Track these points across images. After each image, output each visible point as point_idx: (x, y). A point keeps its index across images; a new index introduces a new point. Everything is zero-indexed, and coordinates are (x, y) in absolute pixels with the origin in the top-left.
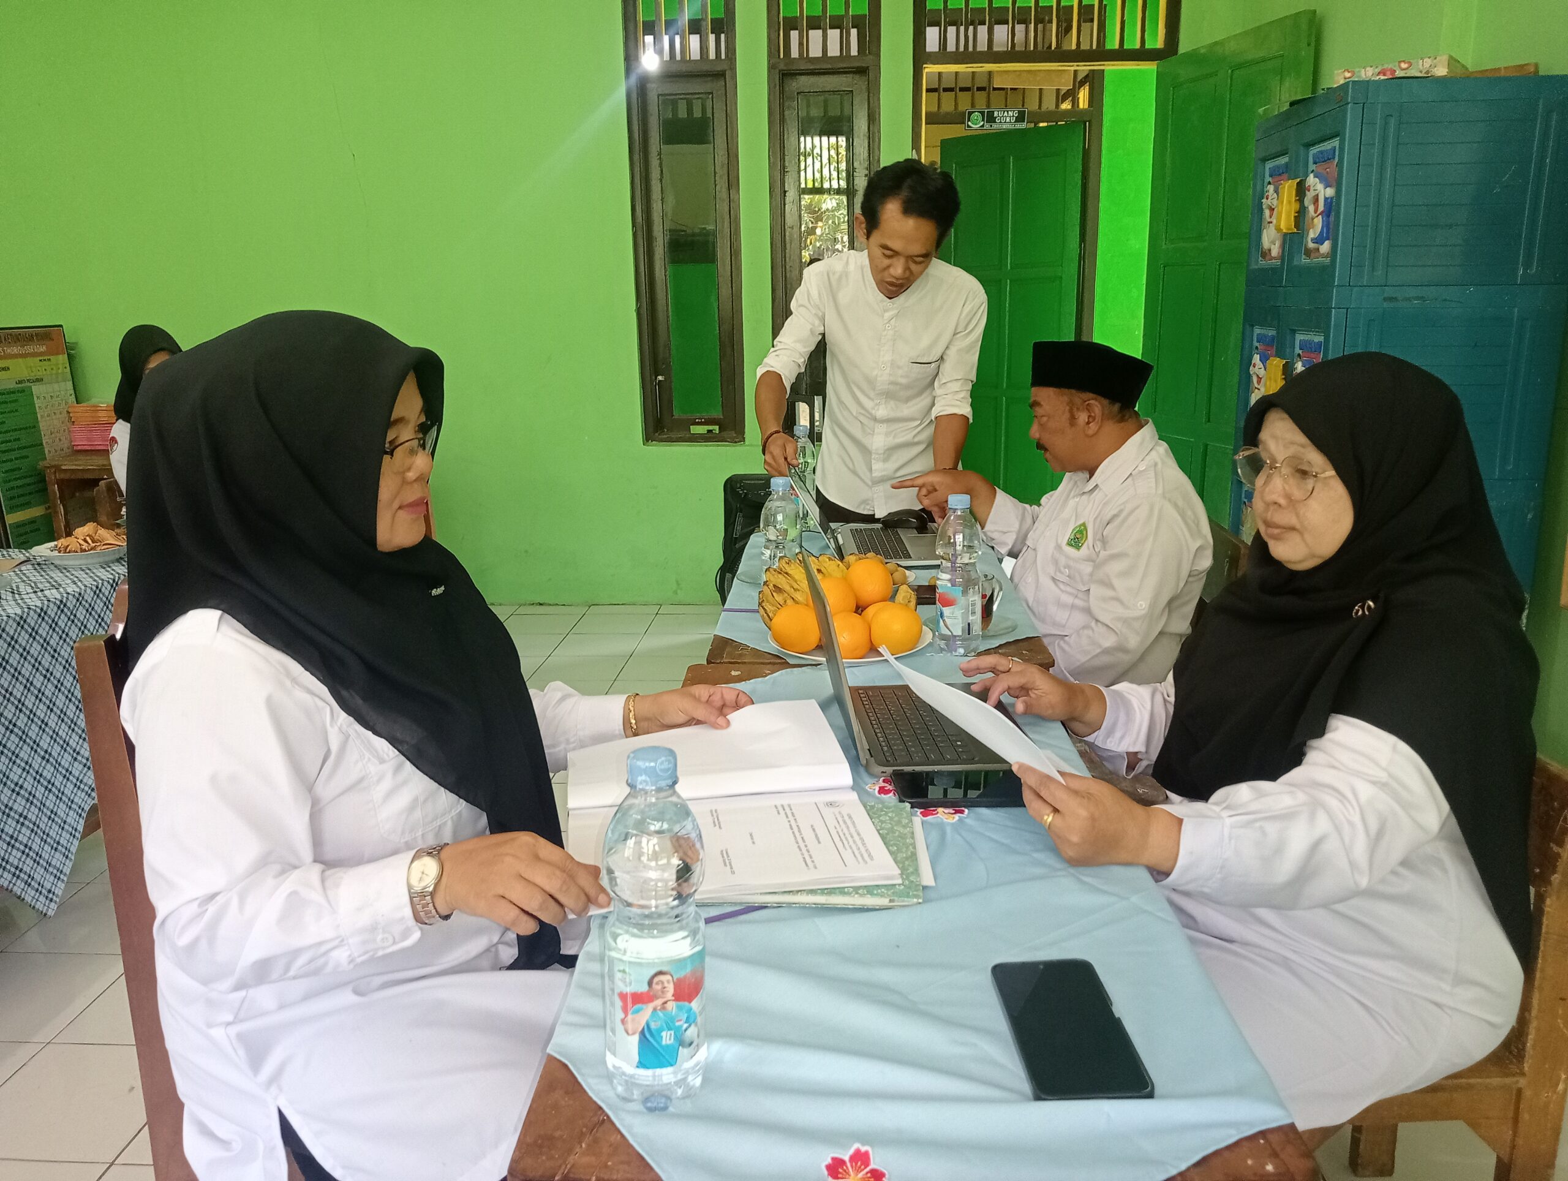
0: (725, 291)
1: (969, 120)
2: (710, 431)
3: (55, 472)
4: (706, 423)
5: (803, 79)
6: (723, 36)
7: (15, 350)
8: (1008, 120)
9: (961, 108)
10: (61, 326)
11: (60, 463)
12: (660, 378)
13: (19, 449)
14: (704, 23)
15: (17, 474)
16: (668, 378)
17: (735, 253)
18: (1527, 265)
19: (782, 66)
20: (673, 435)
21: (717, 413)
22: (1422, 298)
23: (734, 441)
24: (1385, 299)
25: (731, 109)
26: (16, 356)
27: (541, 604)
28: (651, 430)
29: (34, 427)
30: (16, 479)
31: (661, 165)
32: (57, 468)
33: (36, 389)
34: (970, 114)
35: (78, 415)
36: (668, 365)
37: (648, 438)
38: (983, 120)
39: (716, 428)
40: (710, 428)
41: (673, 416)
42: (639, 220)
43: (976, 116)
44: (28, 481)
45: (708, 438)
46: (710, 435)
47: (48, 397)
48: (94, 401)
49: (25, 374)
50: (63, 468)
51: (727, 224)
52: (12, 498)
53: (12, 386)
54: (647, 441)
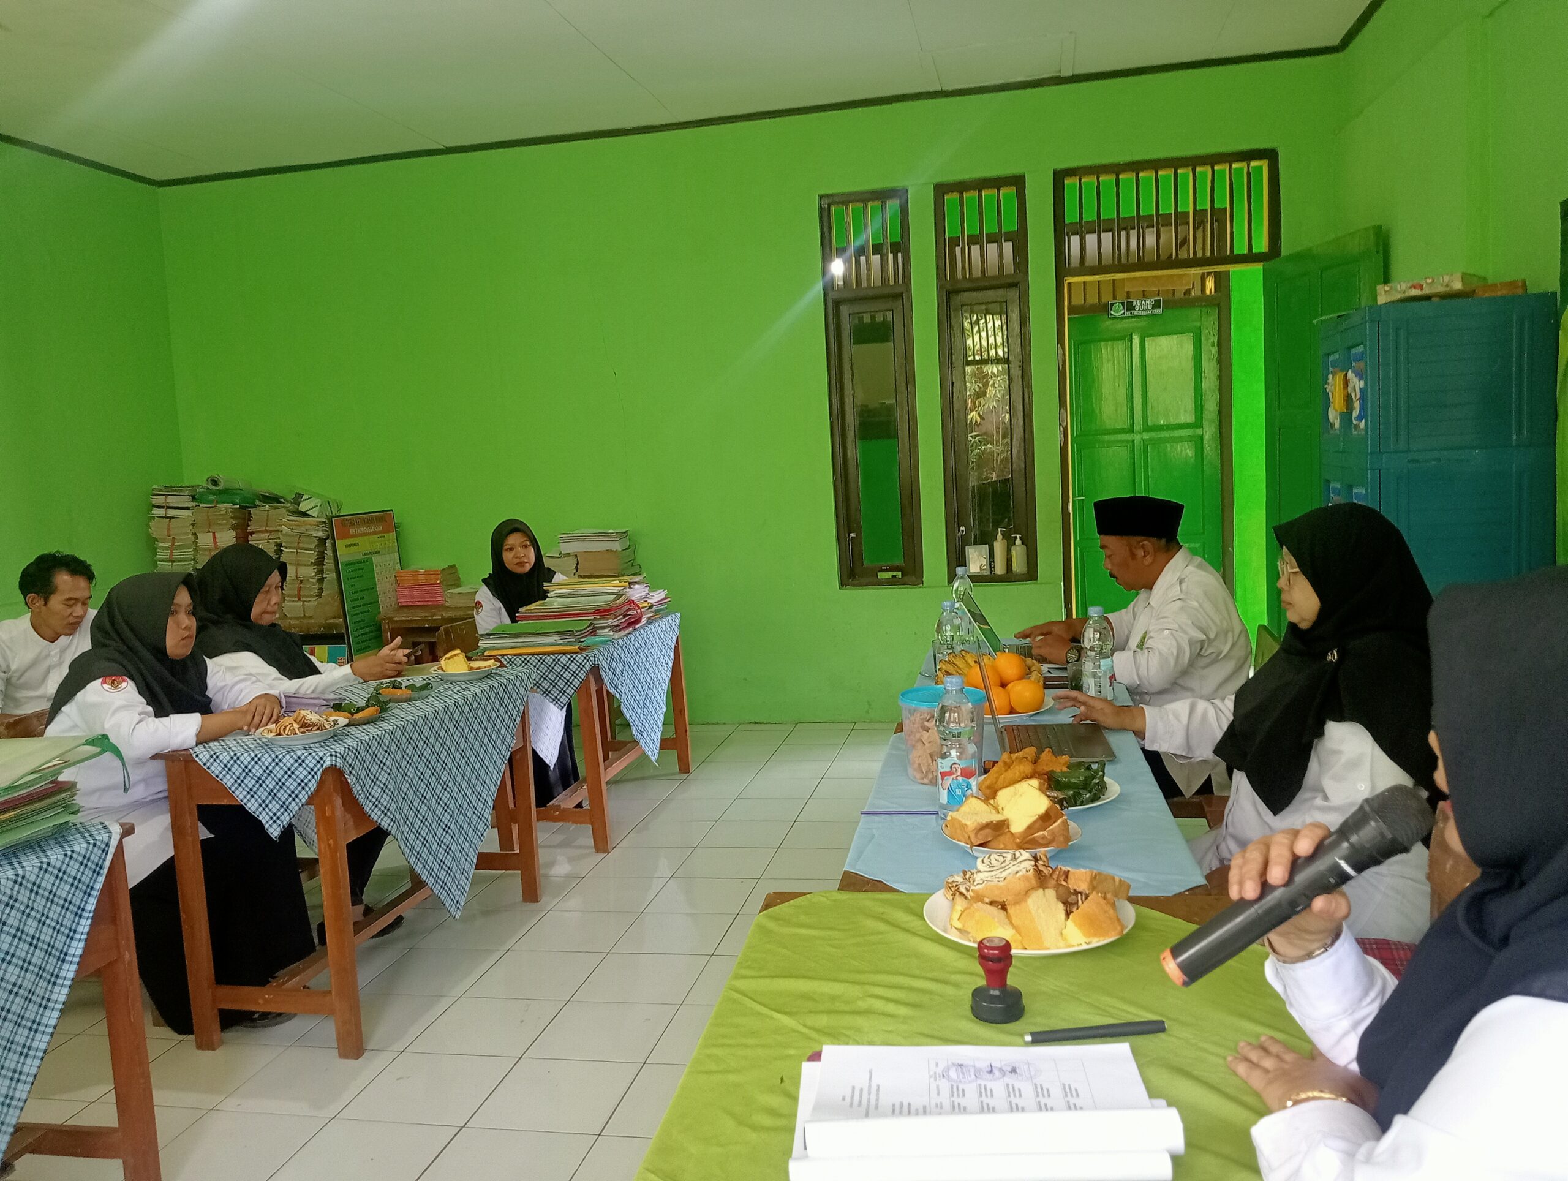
0: (905, 464)
1: (1111, 309)
2: (893, 577)
3: (388, 623)
4: (892, 569)
5: (966, 294)
6: (900, 255)
7: (363, 530)
8: (1146, 307)
9: (1104, 300)
10: (392, 510)
11: (393, 616)
12: (853, 535)
13: (364, 605)
14: (884, 247)
15: (362, 624)
16: (859, 535)
17: (913, 434)
18: (1519, 432)
19: (948, 287)
20: (862, 580)
21: (899, 561)
22: (1439, 460)
23: (914, 584)
24: (1409, 461)
25: (908, 323)
26: (362, 535)
27: (756, 723)
28: (846, 577)
29: (373, 589)
30: (361, 629)
31: (852, 368)
32: (391, 620)
33: (375, 559)
34: (1112, 304)
35: (402, 578)
36: (859, 526)
37: (843, 584)
38: (1124, 308)
39: (899, 574)
40: (894, 573)
41: (863, 565)
42: (835, 411)
43: (1116, 306)
44: (368, 630)
45: (893, 582)
46: (894, 579)
47: (382, 565)
48: (413, 568)
49: (369, 549)
50: (396, 619)
51: (905, 411)
52: (359, 643)
53: (360, 557)
54: (842, 585)
